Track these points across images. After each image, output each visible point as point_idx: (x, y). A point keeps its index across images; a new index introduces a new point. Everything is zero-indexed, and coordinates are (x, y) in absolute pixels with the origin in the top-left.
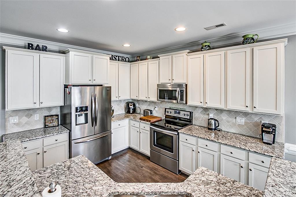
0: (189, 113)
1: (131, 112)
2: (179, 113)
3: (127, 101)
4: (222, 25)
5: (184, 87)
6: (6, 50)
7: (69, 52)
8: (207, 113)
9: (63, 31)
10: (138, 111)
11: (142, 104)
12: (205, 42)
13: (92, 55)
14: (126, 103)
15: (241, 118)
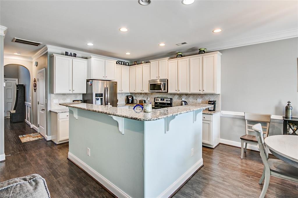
0: (170, 99)
1: (130, 102)
2: (164, 100)
3: (127, 95)
4: (185, 43)
5: (166, 81)
6: (55, 56)
7: (91, 58)
8: (181, 98)
9: (90, 44)
10: (135, 102)
11: (138, 97)
12: (179, 52)
13: (105, 60)
14: (126, 96)
15: (199, 99)
